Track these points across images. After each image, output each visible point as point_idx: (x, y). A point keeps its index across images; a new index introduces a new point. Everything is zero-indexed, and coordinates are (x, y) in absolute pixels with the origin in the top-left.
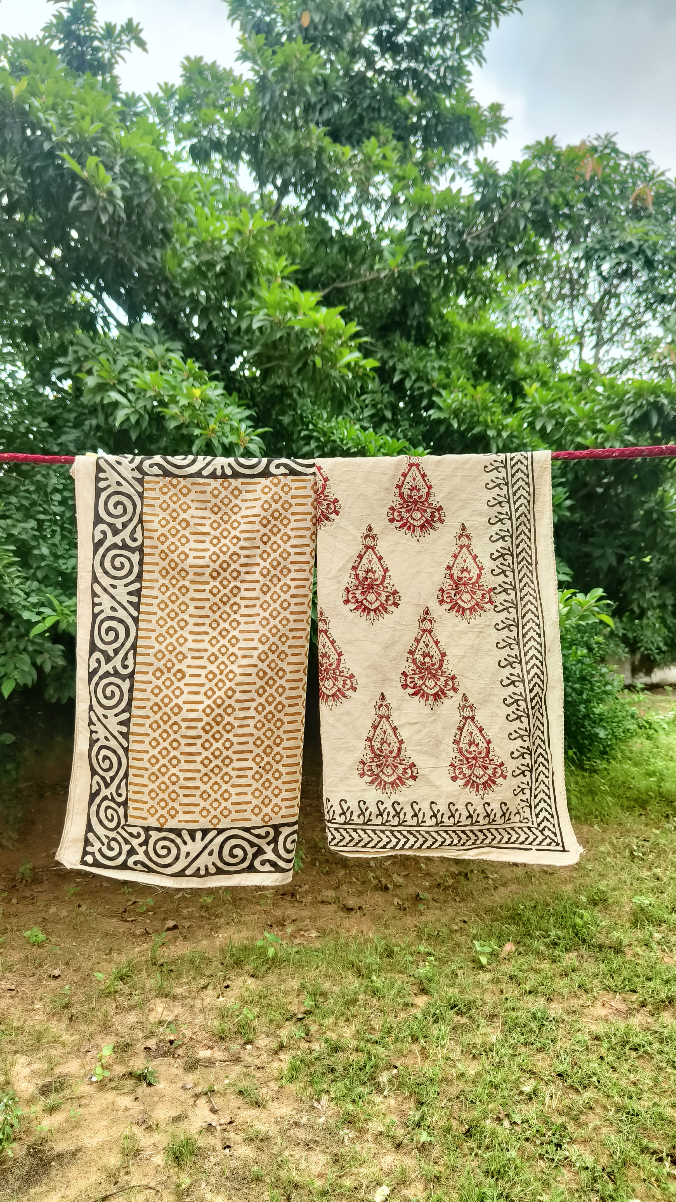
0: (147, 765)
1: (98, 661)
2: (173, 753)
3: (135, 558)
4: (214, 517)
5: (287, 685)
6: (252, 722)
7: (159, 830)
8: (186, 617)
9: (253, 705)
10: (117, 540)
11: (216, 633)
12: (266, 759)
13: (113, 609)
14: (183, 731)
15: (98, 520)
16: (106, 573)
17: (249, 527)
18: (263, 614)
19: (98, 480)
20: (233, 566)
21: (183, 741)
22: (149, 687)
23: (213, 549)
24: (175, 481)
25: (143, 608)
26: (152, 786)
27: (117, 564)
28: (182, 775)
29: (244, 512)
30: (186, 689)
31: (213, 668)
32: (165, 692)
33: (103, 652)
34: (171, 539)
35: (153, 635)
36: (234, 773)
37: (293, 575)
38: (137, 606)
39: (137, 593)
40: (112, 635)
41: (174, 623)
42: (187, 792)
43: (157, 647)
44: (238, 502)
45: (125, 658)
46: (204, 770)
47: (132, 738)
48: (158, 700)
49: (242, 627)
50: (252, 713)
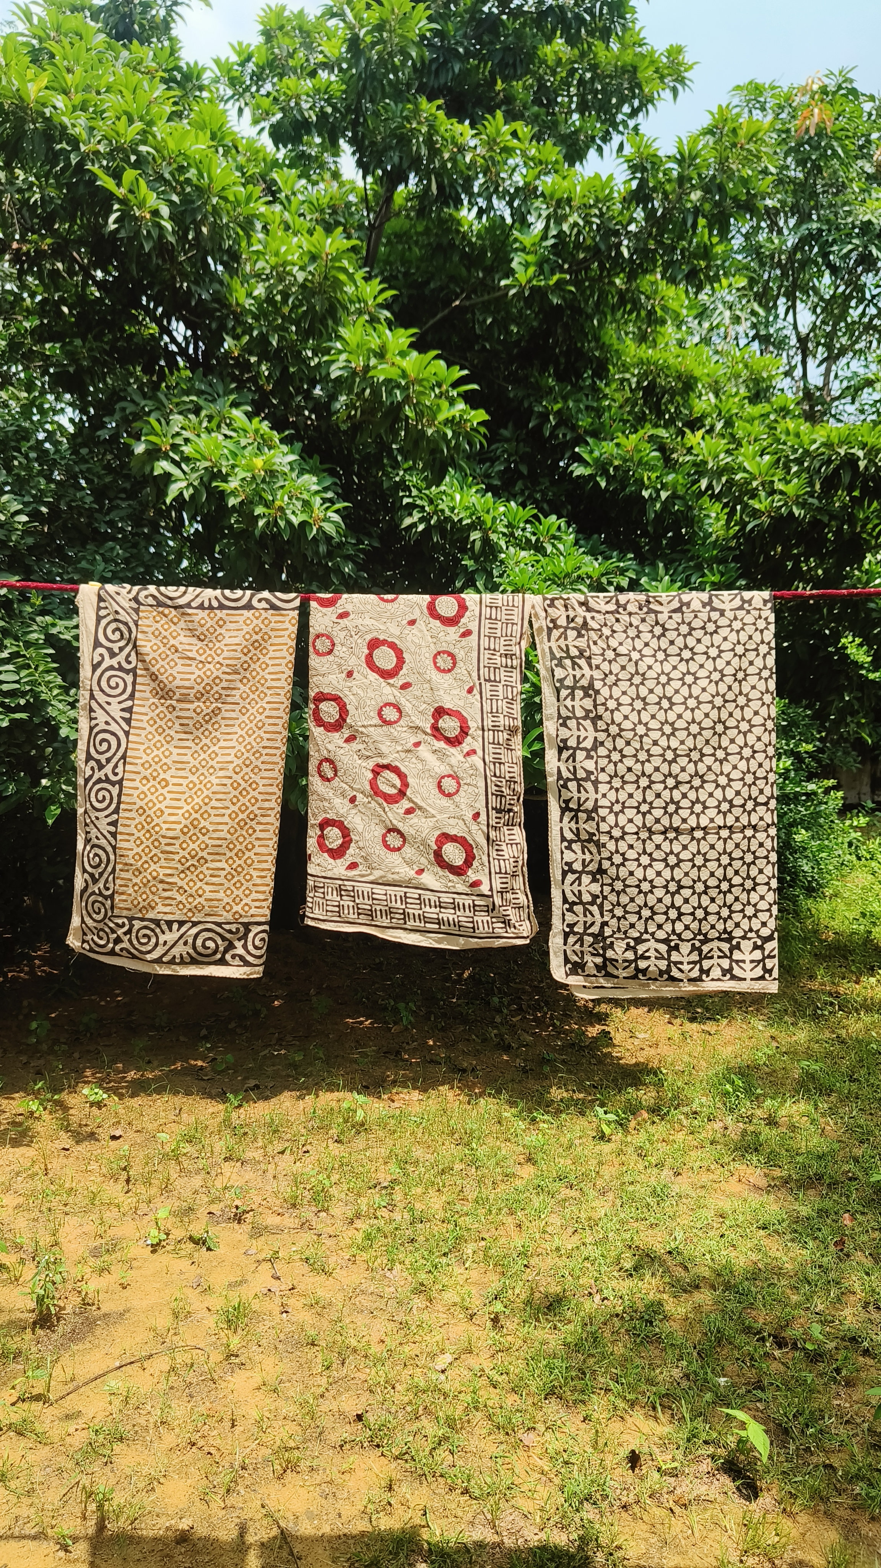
0: (132, 861)
1: (92, 769)
2: (154, 851)
3: (129, 679)
4: (200, 644)
5: (260, 797)
6: (225, 828)
7: (142, 919)
8: (172, 733)
9: (228, 812)
10: (114, 662)
11: (198, 748)
12: (238, 862)
13: (107, 723)
14: (163, 832)
15: (97, 644)
16: (102, 690)
17: (232, 654)
18: (240, 732)
19: (99, 608)
20: (216, 688)
21: (164, 841)
22: (136, 793)
23: (198, 673)
24: (166, 611)
25: (133, 723)
26: (135, 880)
27: (113, 684)
28: (162, 872)
29: (227, 641)
30: (169, 796)
31: (194, 778)
32: (150, 797)
33: (98, 762)
34: (161, 663)
35: (142, 747)
36: (207, 872)
37: (268, 699)
38: (128, 721)
39: (129, 710)
40: (105, 746)
41: (161, 738)
42: (166, 887)
43: (145, 758)
44: (223, 631)
45: (116, 766)
46: (181, 868)
47: (119, 837)
48: (142, 804)
49: (222, 744)
50: (226, 819)
